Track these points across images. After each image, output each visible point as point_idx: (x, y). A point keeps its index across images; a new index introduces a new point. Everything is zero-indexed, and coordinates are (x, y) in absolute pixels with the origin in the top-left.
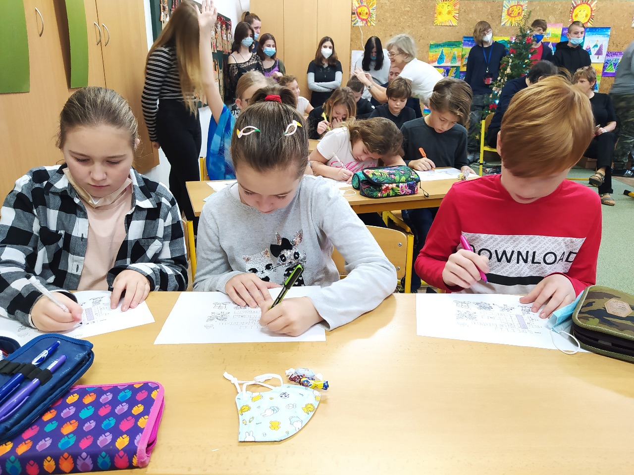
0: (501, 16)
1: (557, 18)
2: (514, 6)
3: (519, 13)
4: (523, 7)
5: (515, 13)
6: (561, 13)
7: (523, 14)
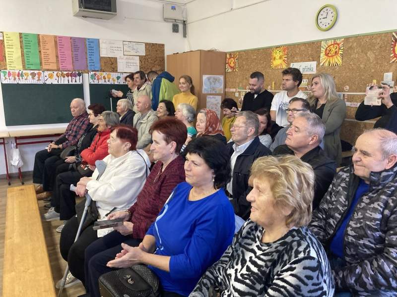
0: (320, 56)
1: (377, 54)
2: (331, 45)
3: (336, 52)
4: (340, 45)
5: (333, 52)
6: (380, 47)
7: (340, 52)
